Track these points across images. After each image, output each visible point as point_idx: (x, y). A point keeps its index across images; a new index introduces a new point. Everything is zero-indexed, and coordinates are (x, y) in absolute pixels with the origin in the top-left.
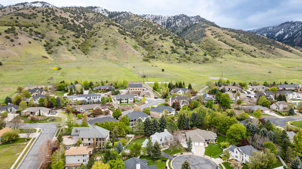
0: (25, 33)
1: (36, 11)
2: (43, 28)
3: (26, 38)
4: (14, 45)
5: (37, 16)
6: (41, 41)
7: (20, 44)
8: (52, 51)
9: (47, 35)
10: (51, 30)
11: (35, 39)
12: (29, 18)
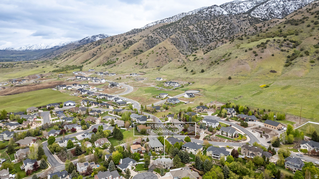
0: (276, 45)
1: (310, 13)
2: (305, 34)
3: (273, 50)
4: (254, 60)
5: (307, 20)
6: (288, 52)
7: (261, 58)
8: (291, 64)
9: (304, 42)
10: (311, 36)
11: (282, 51)
12: (296, 25)
